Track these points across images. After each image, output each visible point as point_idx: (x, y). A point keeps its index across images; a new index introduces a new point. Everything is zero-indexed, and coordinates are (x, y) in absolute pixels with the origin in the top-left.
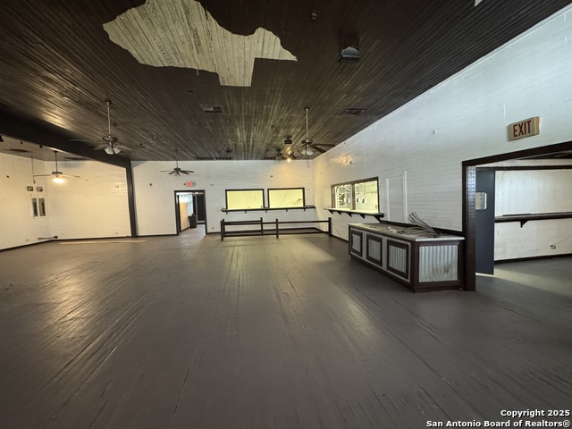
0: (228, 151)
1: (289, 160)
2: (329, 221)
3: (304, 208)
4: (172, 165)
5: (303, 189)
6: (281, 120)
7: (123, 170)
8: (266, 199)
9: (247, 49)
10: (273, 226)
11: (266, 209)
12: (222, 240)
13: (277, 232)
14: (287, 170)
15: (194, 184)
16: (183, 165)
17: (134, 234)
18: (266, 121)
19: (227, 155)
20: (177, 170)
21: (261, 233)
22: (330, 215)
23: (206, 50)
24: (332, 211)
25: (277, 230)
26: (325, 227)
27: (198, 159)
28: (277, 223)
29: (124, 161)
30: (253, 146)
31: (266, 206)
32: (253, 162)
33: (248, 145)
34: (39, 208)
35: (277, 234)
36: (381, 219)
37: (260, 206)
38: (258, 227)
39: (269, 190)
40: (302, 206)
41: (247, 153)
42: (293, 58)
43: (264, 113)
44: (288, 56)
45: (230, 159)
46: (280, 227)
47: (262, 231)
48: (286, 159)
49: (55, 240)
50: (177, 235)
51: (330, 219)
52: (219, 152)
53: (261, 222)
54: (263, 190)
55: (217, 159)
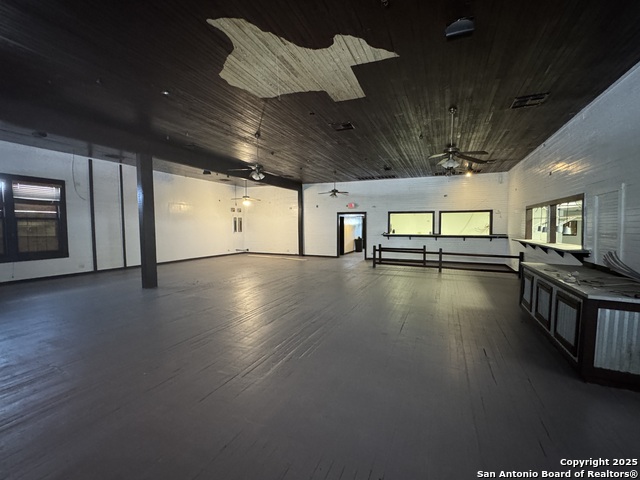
0: (387, 169)
1: (469, 175)
2: (521, 257)
3: (491, 237)
4: (331, 186)
5: (491, 211)
6: (427, 127)
7: (296, 193)
8: (437, 223)
9: (337, 60)
10: (436, 258)
11: (436, 236)
12: (374, 266)
13: (440, 265)
14: (469, 187)
15: (356, 205)
16: (340, 186)
17: (301, 253)
18: (408, 130)
19: (388, 172)
20: (335, 192)
21: (424, 263)
22: (523, 249)
23: (300, 72)
24: (524, 244)
25: (440, 262)
26: (515, 265)
27: (360, 179)
28: (440, 253)
29: (296, 184)
30: (411, 160)
31: (437, 232)
32: (423, 179)
33: (406, 161)
34: (238, 226)
35: (440, 268)
36: (586, 259)
37: (428, 231)
38: (419, 257)
39: (441, 212)
40: (488, 234)
41: (410, 169)
42: (392, 55)
43: (400, 122)
44: (384, 54)
45: (394, 177)
46: (445, 258)
47: (424, 261)
48: (464, 173)
49: (246, 253)
50: (338, 257)
51: (522, 254)
52: (378, 170)
53: (423, 251)
54: (433, 212)
55: (380, 178)
